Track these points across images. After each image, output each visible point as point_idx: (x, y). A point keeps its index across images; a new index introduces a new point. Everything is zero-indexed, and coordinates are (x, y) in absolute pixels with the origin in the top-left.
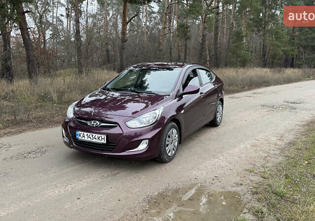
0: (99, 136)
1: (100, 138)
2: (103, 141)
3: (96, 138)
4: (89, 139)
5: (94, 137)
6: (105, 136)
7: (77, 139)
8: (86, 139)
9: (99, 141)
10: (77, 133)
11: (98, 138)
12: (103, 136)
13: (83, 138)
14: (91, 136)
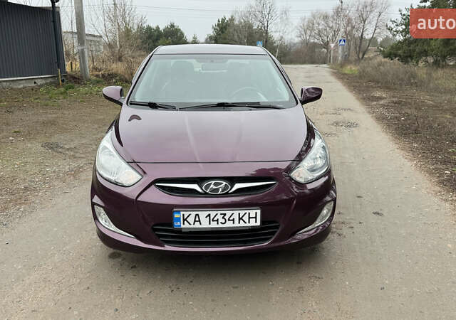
0: (242, 213)
1: (246, 218)
2: (253, 223)
3: (233, 220)
4: (214, 225)
5: (227, 217)
6: (259, 212)
7: (180, 231)
8: (205, 224)
9: (242, 224)
10: (176, 216)
11: (240, 219)
12: (253, 213)
13: (197, 225)
14: (220, 217)
